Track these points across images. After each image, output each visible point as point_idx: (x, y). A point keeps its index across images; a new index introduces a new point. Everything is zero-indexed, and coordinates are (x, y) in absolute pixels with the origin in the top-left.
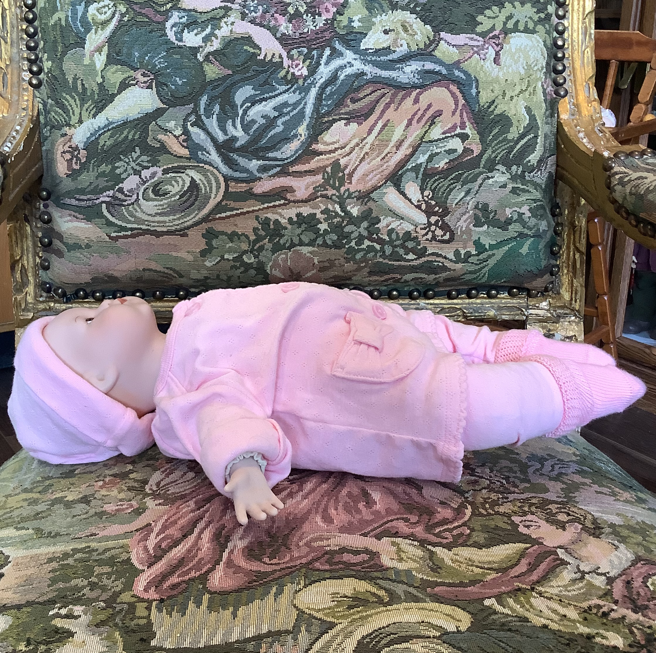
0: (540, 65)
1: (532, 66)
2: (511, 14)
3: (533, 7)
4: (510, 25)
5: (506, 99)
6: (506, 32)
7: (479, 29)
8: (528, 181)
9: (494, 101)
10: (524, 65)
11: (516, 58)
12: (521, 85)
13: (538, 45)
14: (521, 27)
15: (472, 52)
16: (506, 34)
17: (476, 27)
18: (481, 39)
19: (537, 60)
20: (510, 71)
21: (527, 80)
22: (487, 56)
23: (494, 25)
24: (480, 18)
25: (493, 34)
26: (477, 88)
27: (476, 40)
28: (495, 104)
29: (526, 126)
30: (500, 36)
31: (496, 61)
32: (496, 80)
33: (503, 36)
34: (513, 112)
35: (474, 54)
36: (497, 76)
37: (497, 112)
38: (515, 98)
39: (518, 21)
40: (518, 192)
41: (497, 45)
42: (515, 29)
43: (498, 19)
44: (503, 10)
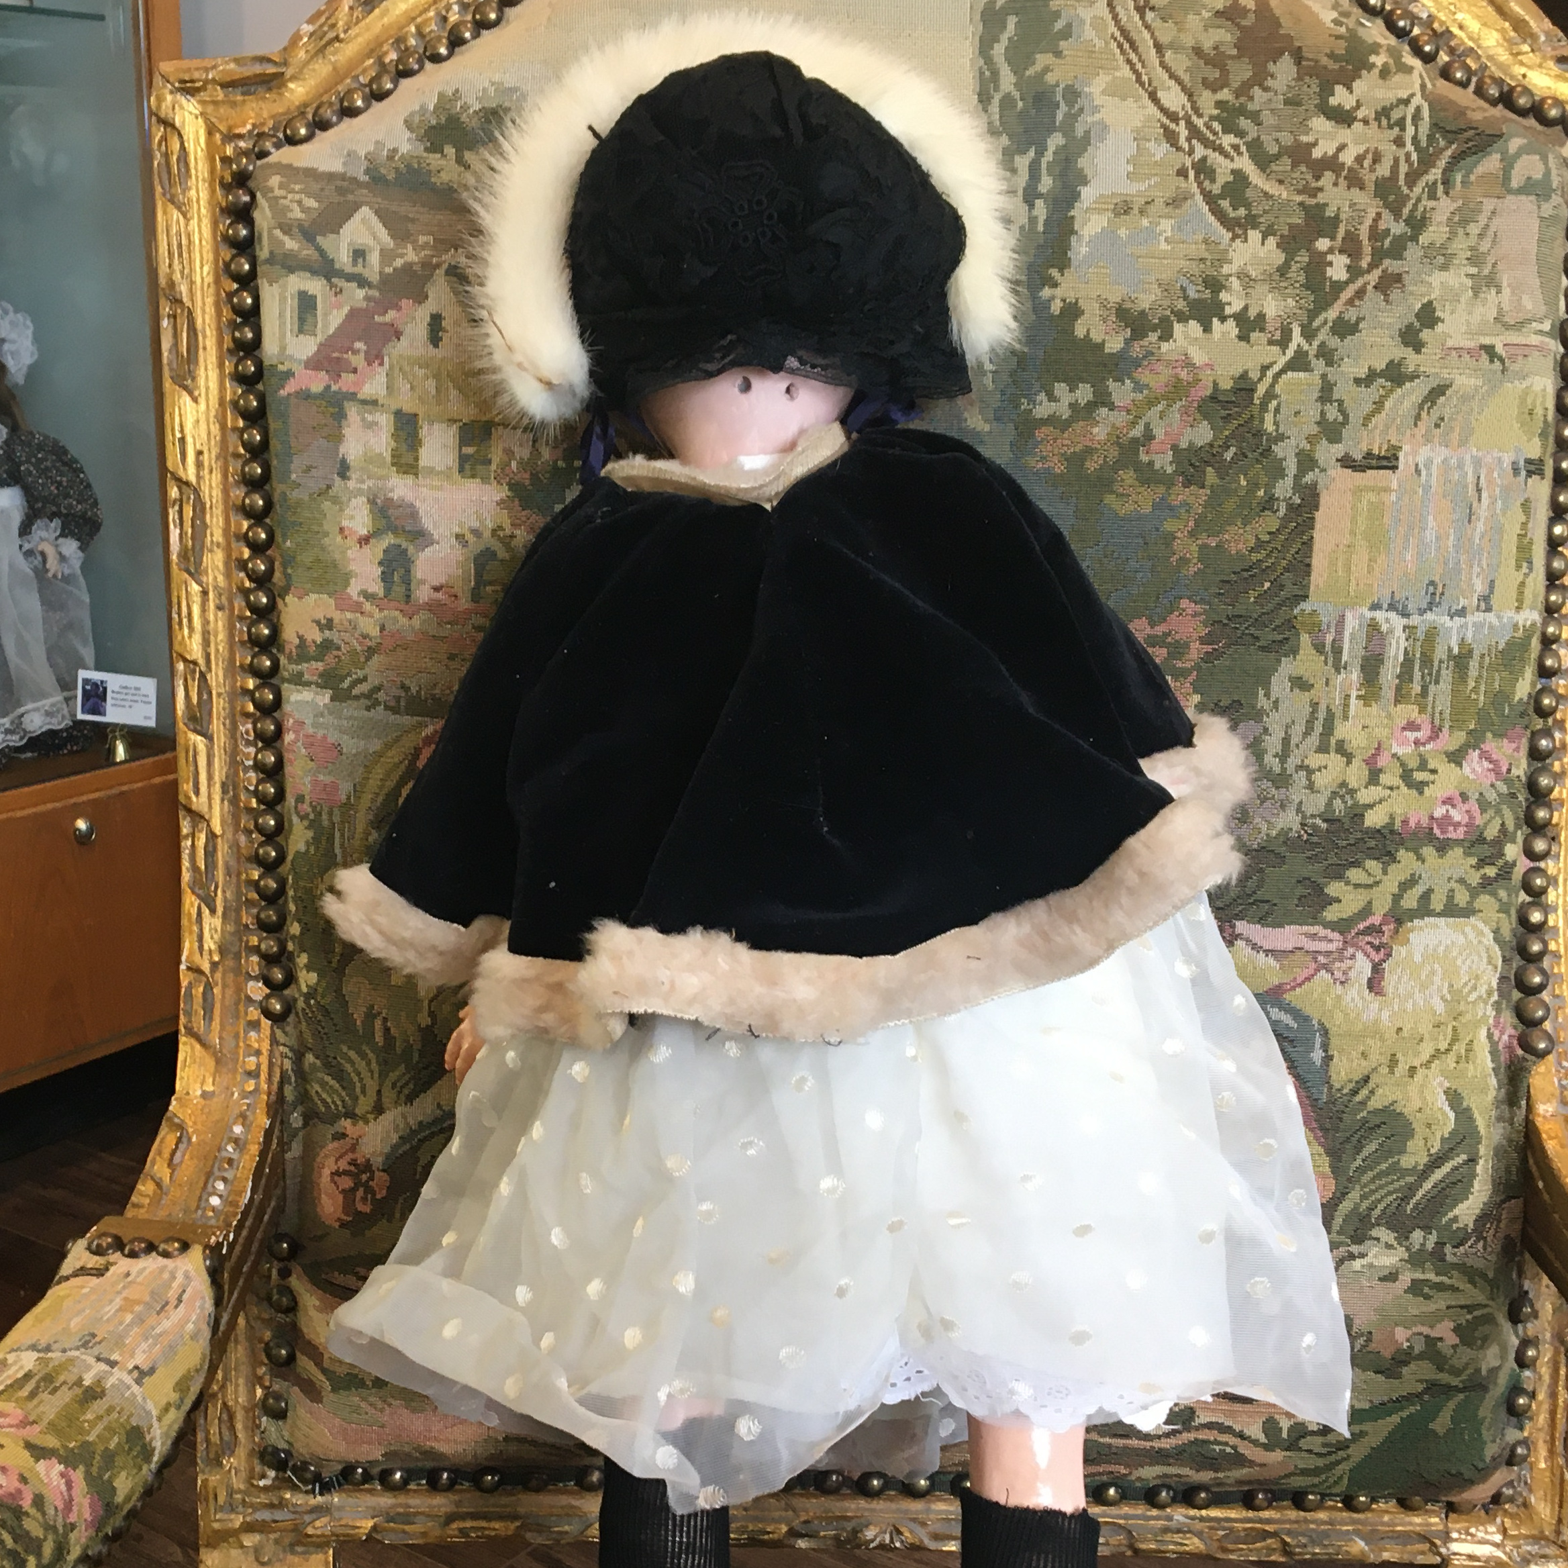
0: (1485, 987)
1: (1466, 990)
2: (1412, 875)
3: (1467, 854)
4: (1410, 901)
5: (1397, 1074)
6: (1399, 918)
7: (1331, 914)
8: (1455, 1266)
9: (1366, 1079)
10: (1445, 991)
11: (1423, 977)
12: (1436, 1039)
13: (1480, 942)
14: (1437, 903)
15: (1313, 966)
16: (1399, 922)
17: (1323, 908)
18: (1336, 936)
19: (1477, 978)
20: (1409, 1006)
21: (1450, 1028)
22: (1352, 974)
23: (1370, 903)
24: (1334, 888)
25: (1367, 924)
26: (1325, 1047)
27: (1325, 938)
28: (1371, 1085)
29: (1447, 1136)
30: (1384, 928)
31: (1374, 984)
32: (1374, 1031)
33: (1392, 926)
34: (1417, 1104)
35: (1317, 970)
36: (1377, 1022)
37: (1375, 1103)
38: (1421, 1072)
39: (1430, 891)
40: (1426, 1290)
41: (1377, 949)
42: (1424, 909)
43: (1380, 888)
44: (1392, 868)
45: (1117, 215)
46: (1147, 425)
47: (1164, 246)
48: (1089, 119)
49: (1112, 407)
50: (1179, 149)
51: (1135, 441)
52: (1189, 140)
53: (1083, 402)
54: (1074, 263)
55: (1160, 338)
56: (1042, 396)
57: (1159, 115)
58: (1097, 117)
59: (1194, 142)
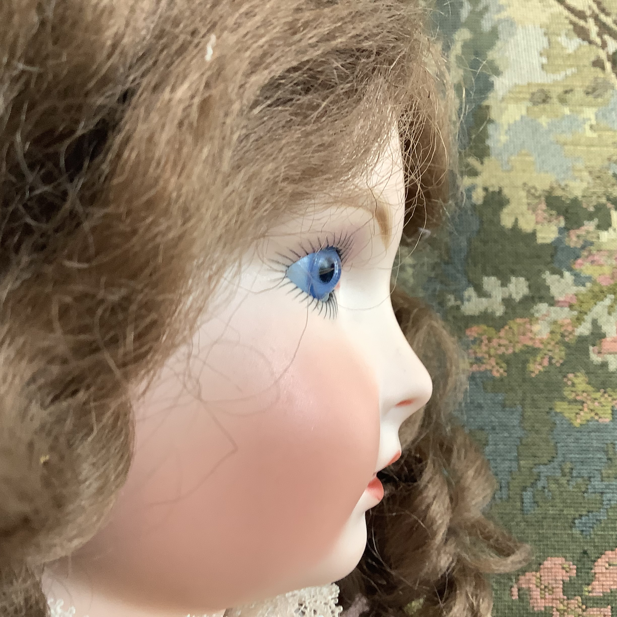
45: (535, 103)
46: (595, 322)
47: (589, 134)
48: (496, 17)
49: (552, 302)
50: (591, 42)
51: (582, 340)
52: (600, 35)
53: (517, 297)
54: (494, 152)
55: (599, 227)
56: (470, 292)
57: (566, 13)
58: (504, 15)
59: (606, 37)
